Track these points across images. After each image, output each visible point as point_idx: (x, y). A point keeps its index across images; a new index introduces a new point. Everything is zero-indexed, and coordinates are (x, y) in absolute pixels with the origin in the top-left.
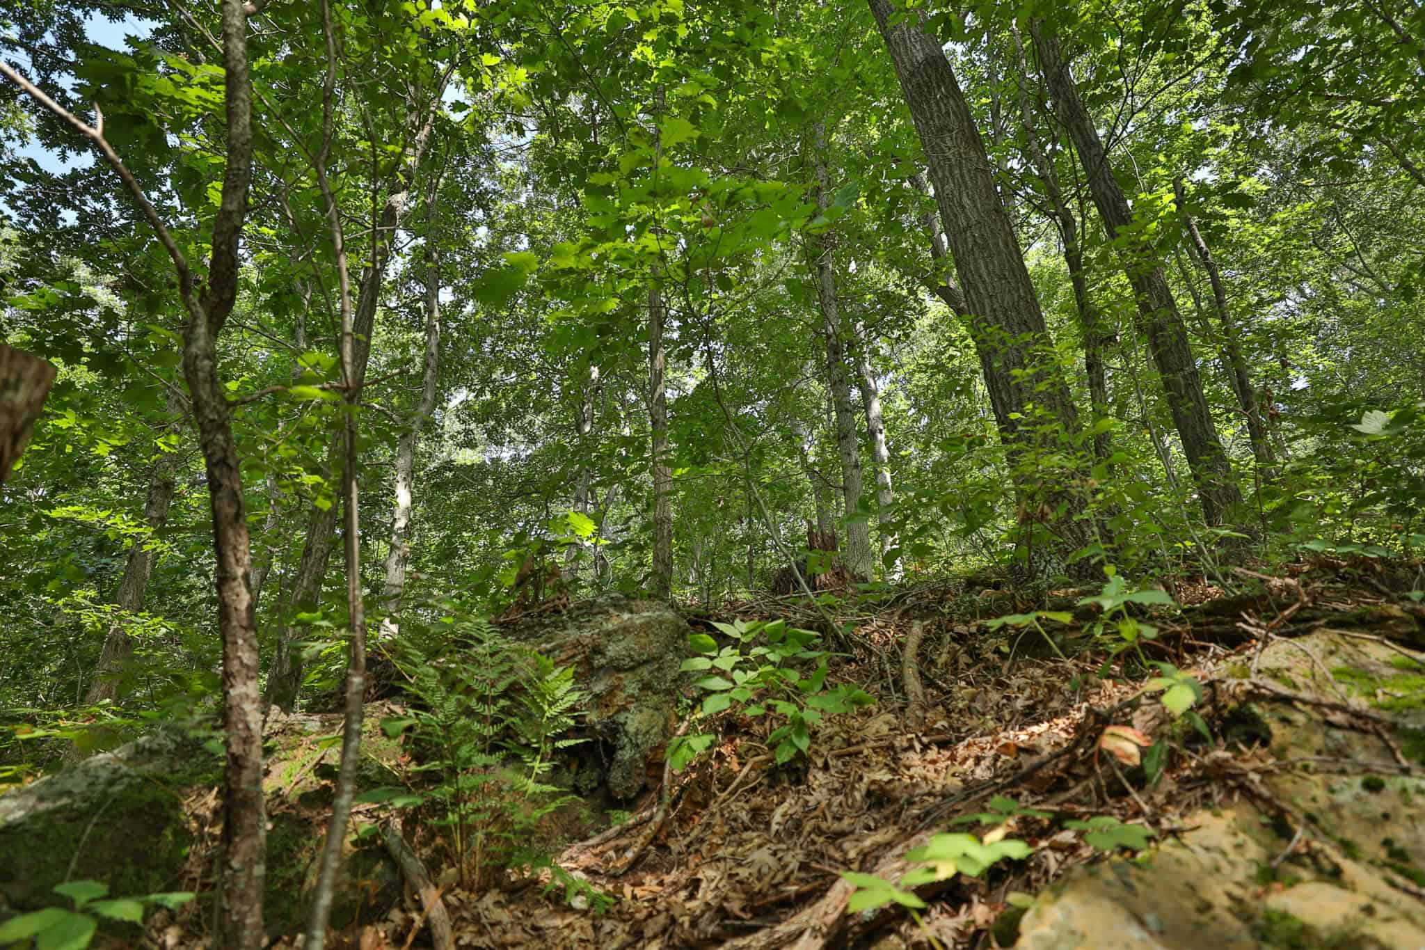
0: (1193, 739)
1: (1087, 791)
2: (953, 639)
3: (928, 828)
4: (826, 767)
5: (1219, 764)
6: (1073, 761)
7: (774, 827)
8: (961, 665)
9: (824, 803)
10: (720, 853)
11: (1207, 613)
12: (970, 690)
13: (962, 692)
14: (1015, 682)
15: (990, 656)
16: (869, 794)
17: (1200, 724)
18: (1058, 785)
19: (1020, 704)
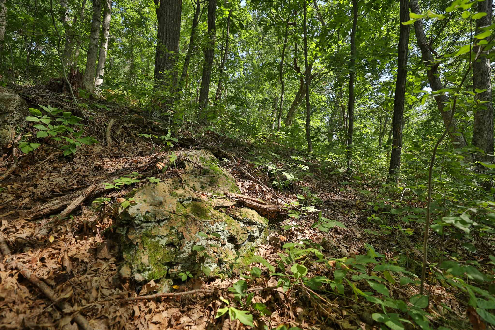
0: (173, 166)
1: (150, 172)
2: (123, 127)
3: (114, 176)
4: (80, 158)
5: (175, 171)
6: (149, 167)
7: (62, 173)
8: (124, 136)
9: (80, 168)
10: (44, 178)
11: (186, 140)
12: (126, 144)
13: (123, 145)
14: (139, 145)
15: (133, 135)
16: (95, 167)
17: (175, 164)
18: (145, 171)
19: (139, 151)
